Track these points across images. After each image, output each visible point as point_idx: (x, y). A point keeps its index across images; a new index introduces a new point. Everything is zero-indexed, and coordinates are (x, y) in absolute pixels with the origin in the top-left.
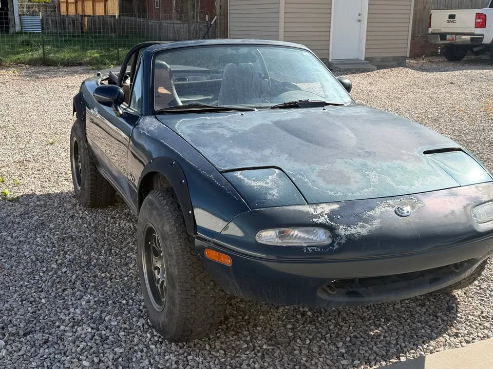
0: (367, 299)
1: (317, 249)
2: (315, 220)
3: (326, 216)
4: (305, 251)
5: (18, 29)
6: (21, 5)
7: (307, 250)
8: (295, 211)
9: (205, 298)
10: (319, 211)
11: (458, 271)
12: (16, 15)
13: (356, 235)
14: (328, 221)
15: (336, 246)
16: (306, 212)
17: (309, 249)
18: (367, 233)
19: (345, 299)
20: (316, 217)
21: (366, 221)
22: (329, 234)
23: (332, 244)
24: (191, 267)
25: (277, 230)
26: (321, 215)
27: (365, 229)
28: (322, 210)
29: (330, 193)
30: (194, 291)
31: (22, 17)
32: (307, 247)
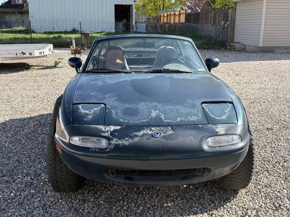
0: (136, 183)
1: (98, 150)
2: (102, 134)
3: (109, 133)
4: (91, 150)
5: (135, 30)
6: (142, 18)
7: (92, 150)
8: (94, 128)
9: (61, 170)
10: (107, 129)
11: (199, 174)
12: (134, 23)
13: (121, 145)
14: (109, 135)
15: (108, 149)
16: (100, 129)
17: (93, 149)
18: (128, 144)
19: (123, 181)
20: (104, 132)
21: (131, 138)
22: (108, 142)
23: (106, 149)
24: (54, 153)
25: (81, 137)
26: (107, 131)
27: (128, 142)
28: (109, 129)
29: (121, 120)
30: (54, 166)
31: (137, 24)
32: (93, 148)
